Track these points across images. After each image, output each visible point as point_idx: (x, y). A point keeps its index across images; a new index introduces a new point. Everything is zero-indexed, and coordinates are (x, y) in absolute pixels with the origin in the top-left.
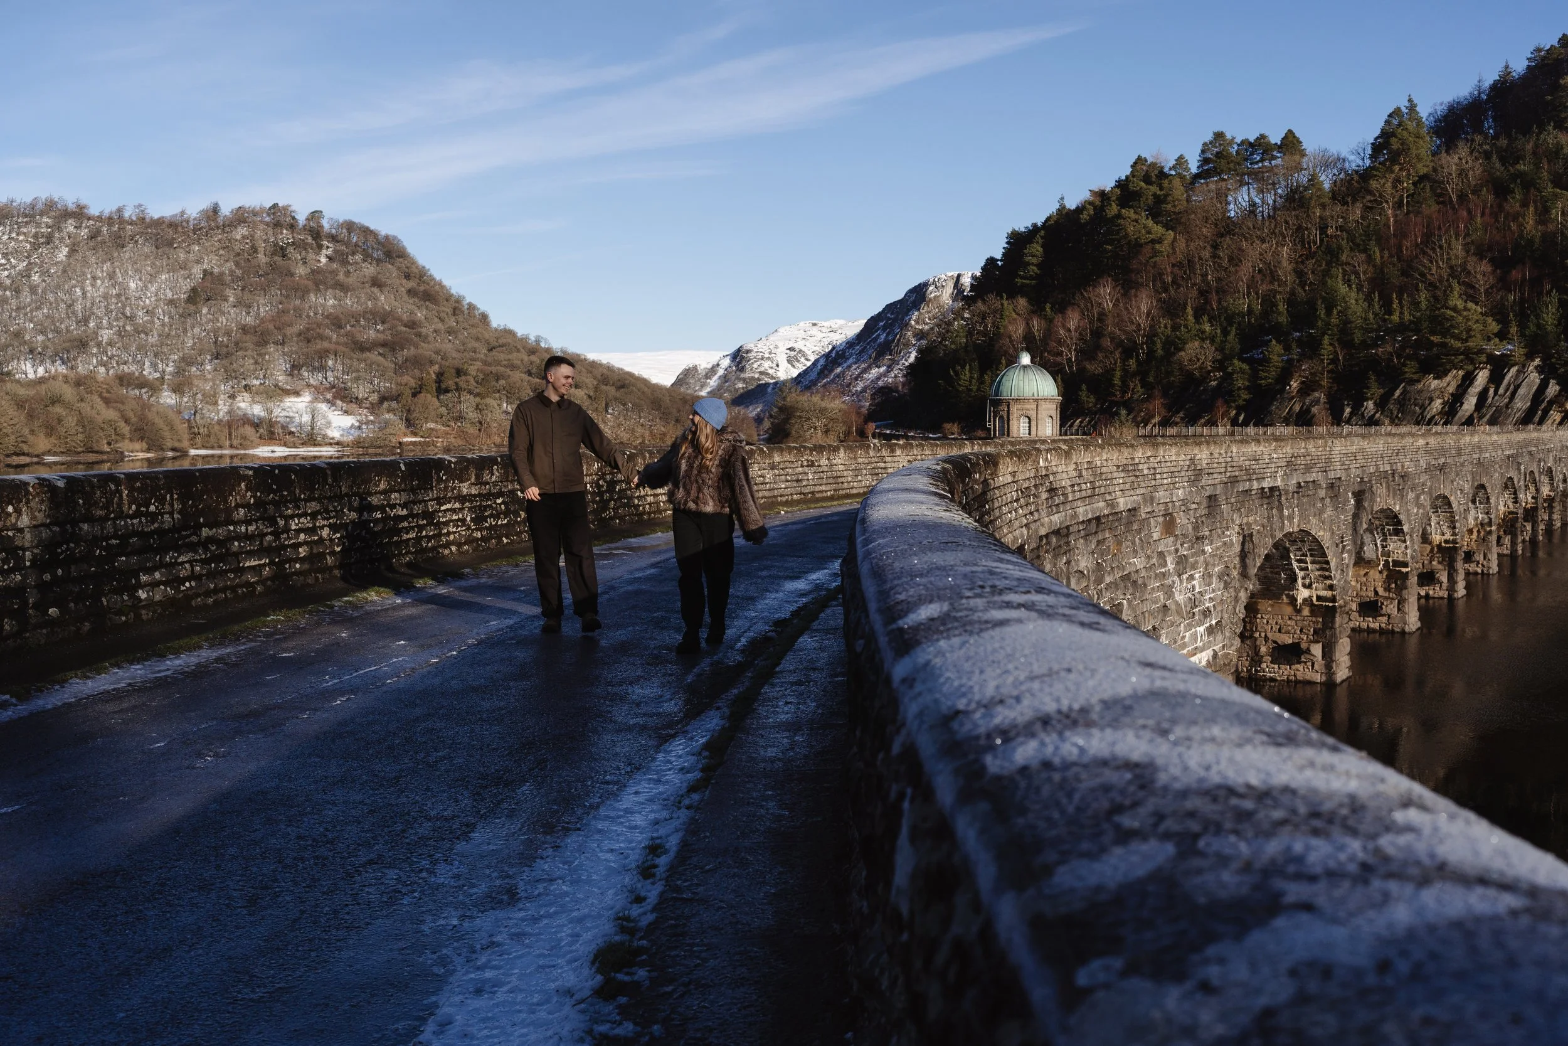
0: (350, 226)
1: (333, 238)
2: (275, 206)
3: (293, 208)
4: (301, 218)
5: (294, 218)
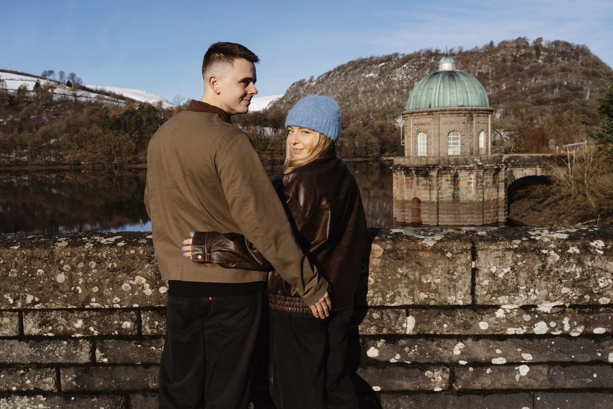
0: (557, 43)
1: (546, 50)
2: (519, 38)
3: (527, 38)
4: (531, 43)
5: (527, 43)
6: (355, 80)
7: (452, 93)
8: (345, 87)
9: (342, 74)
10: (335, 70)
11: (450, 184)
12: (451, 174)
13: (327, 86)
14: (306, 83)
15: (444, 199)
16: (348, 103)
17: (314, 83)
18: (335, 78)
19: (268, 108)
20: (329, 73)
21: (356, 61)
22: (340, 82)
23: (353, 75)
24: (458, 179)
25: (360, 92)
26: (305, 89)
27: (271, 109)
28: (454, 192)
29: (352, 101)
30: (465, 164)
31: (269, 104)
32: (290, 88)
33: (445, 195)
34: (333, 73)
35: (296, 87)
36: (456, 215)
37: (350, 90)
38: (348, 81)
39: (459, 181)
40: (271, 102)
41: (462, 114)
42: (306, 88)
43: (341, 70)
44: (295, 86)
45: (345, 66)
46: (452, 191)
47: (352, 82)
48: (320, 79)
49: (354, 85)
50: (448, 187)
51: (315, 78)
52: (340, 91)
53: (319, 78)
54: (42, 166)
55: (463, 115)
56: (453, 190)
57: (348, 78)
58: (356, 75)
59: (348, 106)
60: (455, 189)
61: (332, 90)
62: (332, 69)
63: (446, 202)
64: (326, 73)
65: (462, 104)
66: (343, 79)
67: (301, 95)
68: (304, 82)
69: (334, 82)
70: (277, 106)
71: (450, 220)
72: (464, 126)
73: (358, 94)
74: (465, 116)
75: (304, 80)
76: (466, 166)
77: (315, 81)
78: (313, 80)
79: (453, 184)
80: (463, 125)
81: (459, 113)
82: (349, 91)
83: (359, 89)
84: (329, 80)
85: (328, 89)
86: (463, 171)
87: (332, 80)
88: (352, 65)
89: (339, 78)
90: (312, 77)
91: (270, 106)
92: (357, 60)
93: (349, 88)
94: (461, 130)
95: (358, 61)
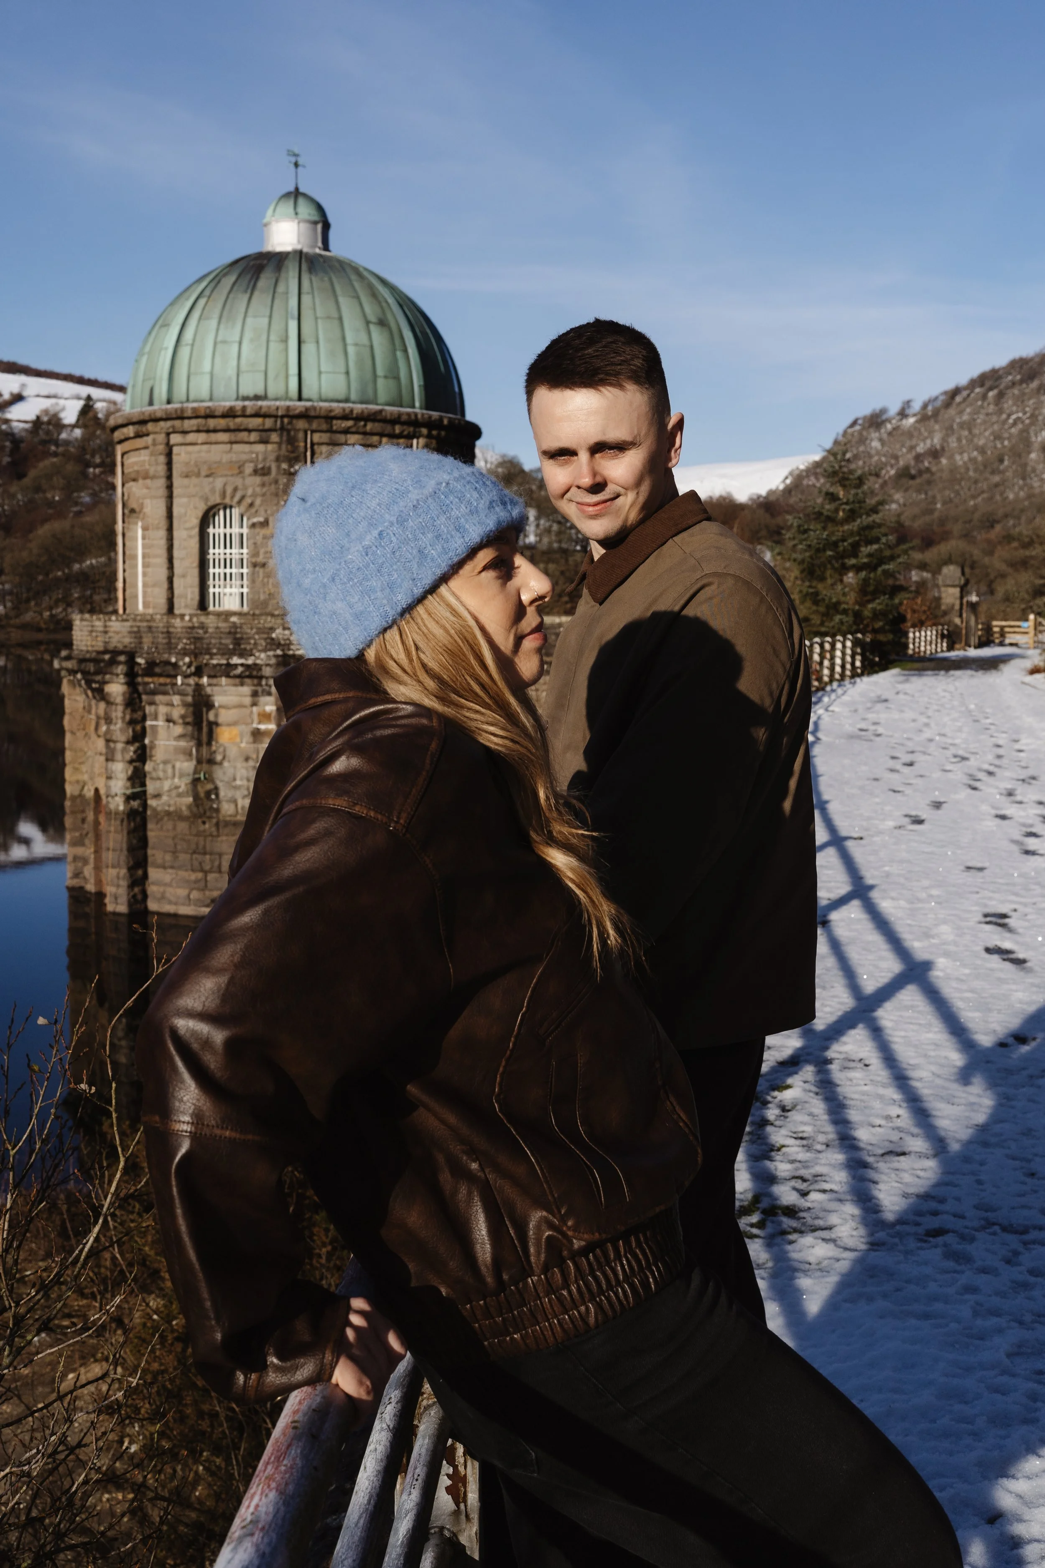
6: (1025, 413)
7: (224, 342)
8: (993, 433)
9: (991, 394)
10: (973, 383)
11: (181, 736)
12: (182, 694)
13: (947, 429)
14: (889, 420)
15: (165, 798)
16: (997, 479)
17: (912, 420)
18: (971, 405)
19: (781, 487)
20: (956, 391)
21: (1031, 359)
22: (982, 417)
23: (1021, 400)
24: (211, 716)
25: (1036, 446)
26: (885, 436)
27: (788, 491)
28: (195, 772)
29: (1009, 474)
30: (232, 653)
31: (786, 478)
32: (845, 433)
33: (167, 785)
34: (965, 393)
35: (860, 433)
36: (206, 873)
37: (1009, 439)
38: (1004, 416)
39: (217, 724)
40: (791, 473)
41: (249, 431)
42: (890, 434)
43: (988, 384)
44: (857, 428)
45: (1001, 372)
46: (188, 766)
47: (1014, 417)
48: (930, 408)
49: (1020, 426)
50: (177, 750)
51: (916, 406)
52: (981, 442)
53: (925, 406)
54: (39, 630)
55: (254, 436)
56: (194, 762)
57: (1005, 406)
58: (1029, 399)
59: (997, 485)
60: (199, 761)
61: (959, 440)
62: (963, 380)
63: (168, 814)
64: (945, 393)
65: (259, 390)
66: (992, 408)
67: (873, 452)
68: (884, 417)
69: (965, 417)
70: (805, 482)
71: (182, 892)
72: (263, 485)
73: (1029, 453)
74: (265, 441)
75: (883, 411)
76: (235, 660)
77: (915, 415)
78: (910, 411)
79: (192, 737)
80: (258, 480)
81: (238, 430)
82: (1006, 443)
83: (1033, 439)
84: (952, 411)
85: (947, 435)
86: (224, 680)
87: (961, 412)
88: (1021, 367)
89: (982, 407)
90: (908, 403)
91: (788, 481)
92: (1037, 355)
93: (1006, 435)
94: (248, 500)
95: (1037, 360)
